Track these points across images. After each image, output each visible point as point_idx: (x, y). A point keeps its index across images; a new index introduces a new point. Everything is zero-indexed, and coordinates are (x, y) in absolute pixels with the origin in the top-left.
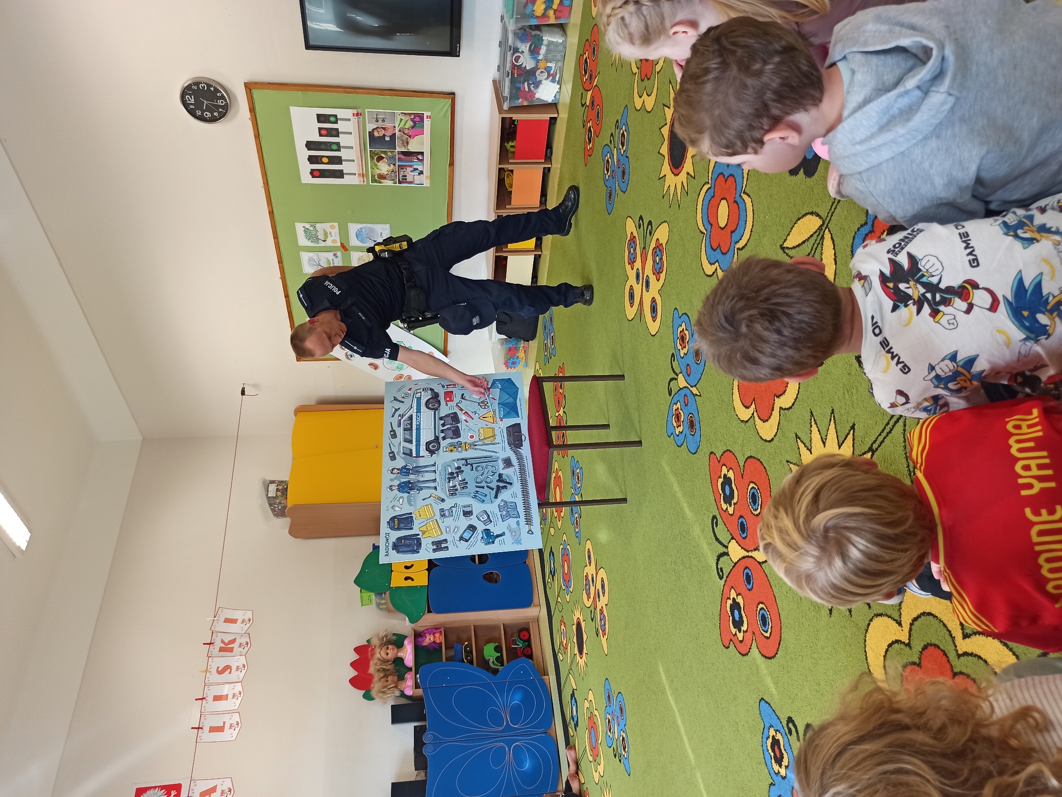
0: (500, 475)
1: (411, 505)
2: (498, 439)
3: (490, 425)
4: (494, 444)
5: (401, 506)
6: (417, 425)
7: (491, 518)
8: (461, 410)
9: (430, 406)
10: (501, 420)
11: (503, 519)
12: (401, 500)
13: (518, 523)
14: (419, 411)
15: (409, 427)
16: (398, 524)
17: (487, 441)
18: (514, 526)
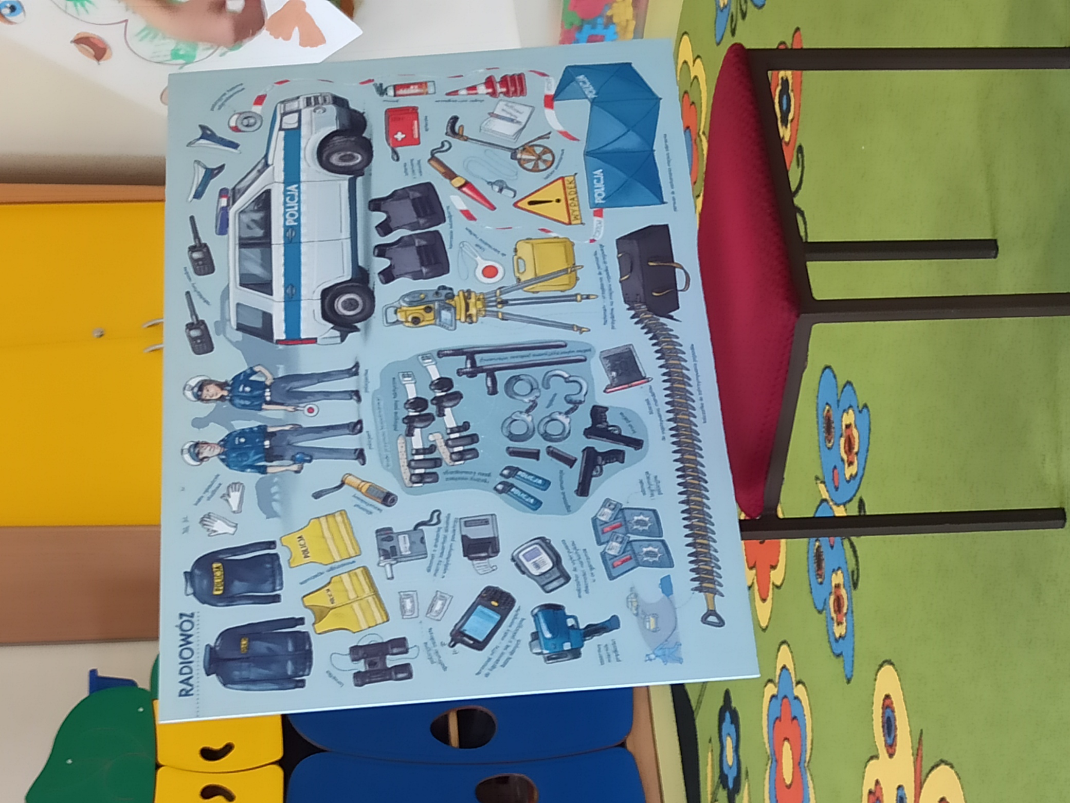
0: (598, 413)
1: (270, 513)
2: (587, 282)
3: (558, 231)
4: (573, 298)
5: (236, 518)
6: (287, 229)
7: (566, 564)
8: (450, 175)
9: (335, 159)
10: (599, 214)
11: (612, 567)
12: (235, 497)
13: (666, 586)
14: (292, 176)
15: (259, 232)
16: (227, 584)
17: (545, 289)
18: (651, 592)
